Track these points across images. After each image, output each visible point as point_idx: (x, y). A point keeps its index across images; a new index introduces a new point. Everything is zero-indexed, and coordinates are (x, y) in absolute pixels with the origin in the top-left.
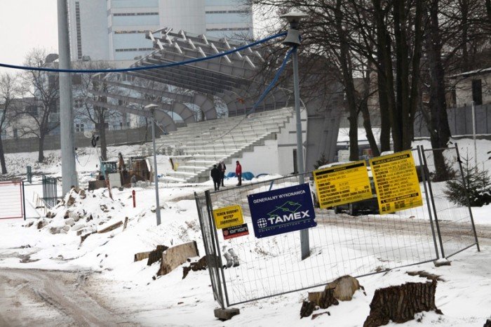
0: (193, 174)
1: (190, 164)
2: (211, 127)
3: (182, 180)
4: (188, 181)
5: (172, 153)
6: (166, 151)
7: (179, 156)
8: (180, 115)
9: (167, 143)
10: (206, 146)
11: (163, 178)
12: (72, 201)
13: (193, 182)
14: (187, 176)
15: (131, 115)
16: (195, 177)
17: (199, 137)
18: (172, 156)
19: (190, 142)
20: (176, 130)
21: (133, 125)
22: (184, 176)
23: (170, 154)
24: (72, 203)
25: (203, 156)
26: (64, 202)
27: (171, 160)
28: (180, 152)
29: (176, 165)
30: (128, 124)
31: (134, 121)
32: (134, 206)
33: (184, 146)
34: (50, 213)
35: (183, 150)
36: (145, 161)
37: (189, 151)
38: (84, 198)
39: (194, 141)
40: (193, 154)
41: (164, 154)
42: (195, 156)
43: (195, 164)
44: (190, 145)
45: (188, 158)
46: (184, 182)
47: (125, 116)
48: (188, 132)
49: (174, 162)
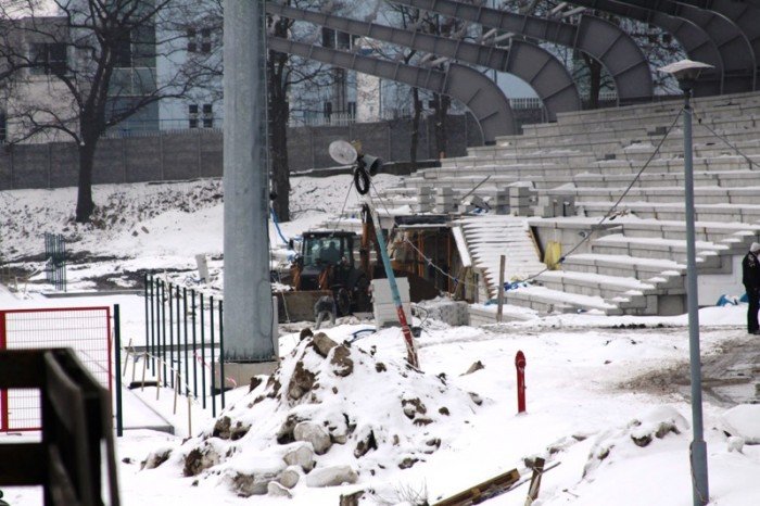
0: (636, 287)
1: (609, 249)
2: (652, 128)
3: (597, 301)
4: (623, 310)
5: (539, 210)
6: (514, 202)
7: (561, 220)
8: (532, 83)
9: (495, 171)
10: (650, 189)
11: (522, 290)
12: (304, 382)
13: (640, 311)
14: (620, 291)
15: (362, 76)
16: (647, 294)
17: (613, 157)
18: (537, 220)
19: (586, 174)
20: (520, 132)
21: (367, 112)
22: (600, 290)
23: (525, 210)
24: (305, 390)
25: (652, 221)
26: (278, 386)
27: (534, 230)
28: (565, 207)
29: (554, 252)
30: (352, 108)
31: (372, 98)
32: (522, 407)
33: (568, 188)
34: (227, 421)
35: (572, 197)
36: (448, 232)
37: (590, 203)
38: (345, 374)
39: (600, 169)
40: (611, 213)
41: (502, 209)
42: (618, 220)
43: (629, 250)
44: (586, 182)
45: (601, 229)
46: (610, 313)
47: (340, 79)
48: (567, 141)
49: (544, 238)
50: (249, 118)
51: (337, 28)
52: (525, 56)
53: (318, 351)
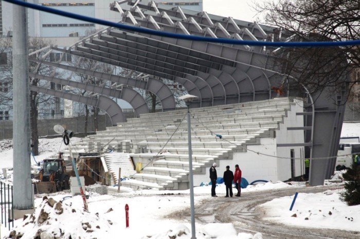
0: (170, 179)
1: (160, 165)
2: (176, 120)
3: (155, 185)
4: (165, 188)
5: (133, 150)
6: (124, 147)
7: (142, 154)
8: (130, 103)
9: (117, 136)
10: (175, 143)
11: (127, 181)
12: (44, 216)
13: (171, 189)
14: (164, 181)
15: (66, 100)
16: (174, 182)
17: (161, 130)
18: (133, 154)
19: (151, 137)
20: (126, 121)
21: (68, 114)
22: (157, 181)
23: (128, 151)
24: (45, 220)
25: (175, 155)
26: (34, 218)
27: (132, 158)
28: (143, 149)
29: (139, 166)
30: (62, 112)
31: (70, 108)
32: (127, 225)
33: (144, 142)
34: (15, 232)
35: (146, 146)
36: (99, 159)
37: (152, 148)
38: (60, 213)
39: (156, 135)
40: (160, 152)
41: (120, 150)
42: (163, 154)
43: (167, 165)
44: (151, 140)
45: (157, 158)
46: (160, 189)
47: (58, 102)
48: (143, 124)
49: (134, 159)
50: (23, 116)
51: (56, 82)
52: (128, 93)
53: (50, 205)
